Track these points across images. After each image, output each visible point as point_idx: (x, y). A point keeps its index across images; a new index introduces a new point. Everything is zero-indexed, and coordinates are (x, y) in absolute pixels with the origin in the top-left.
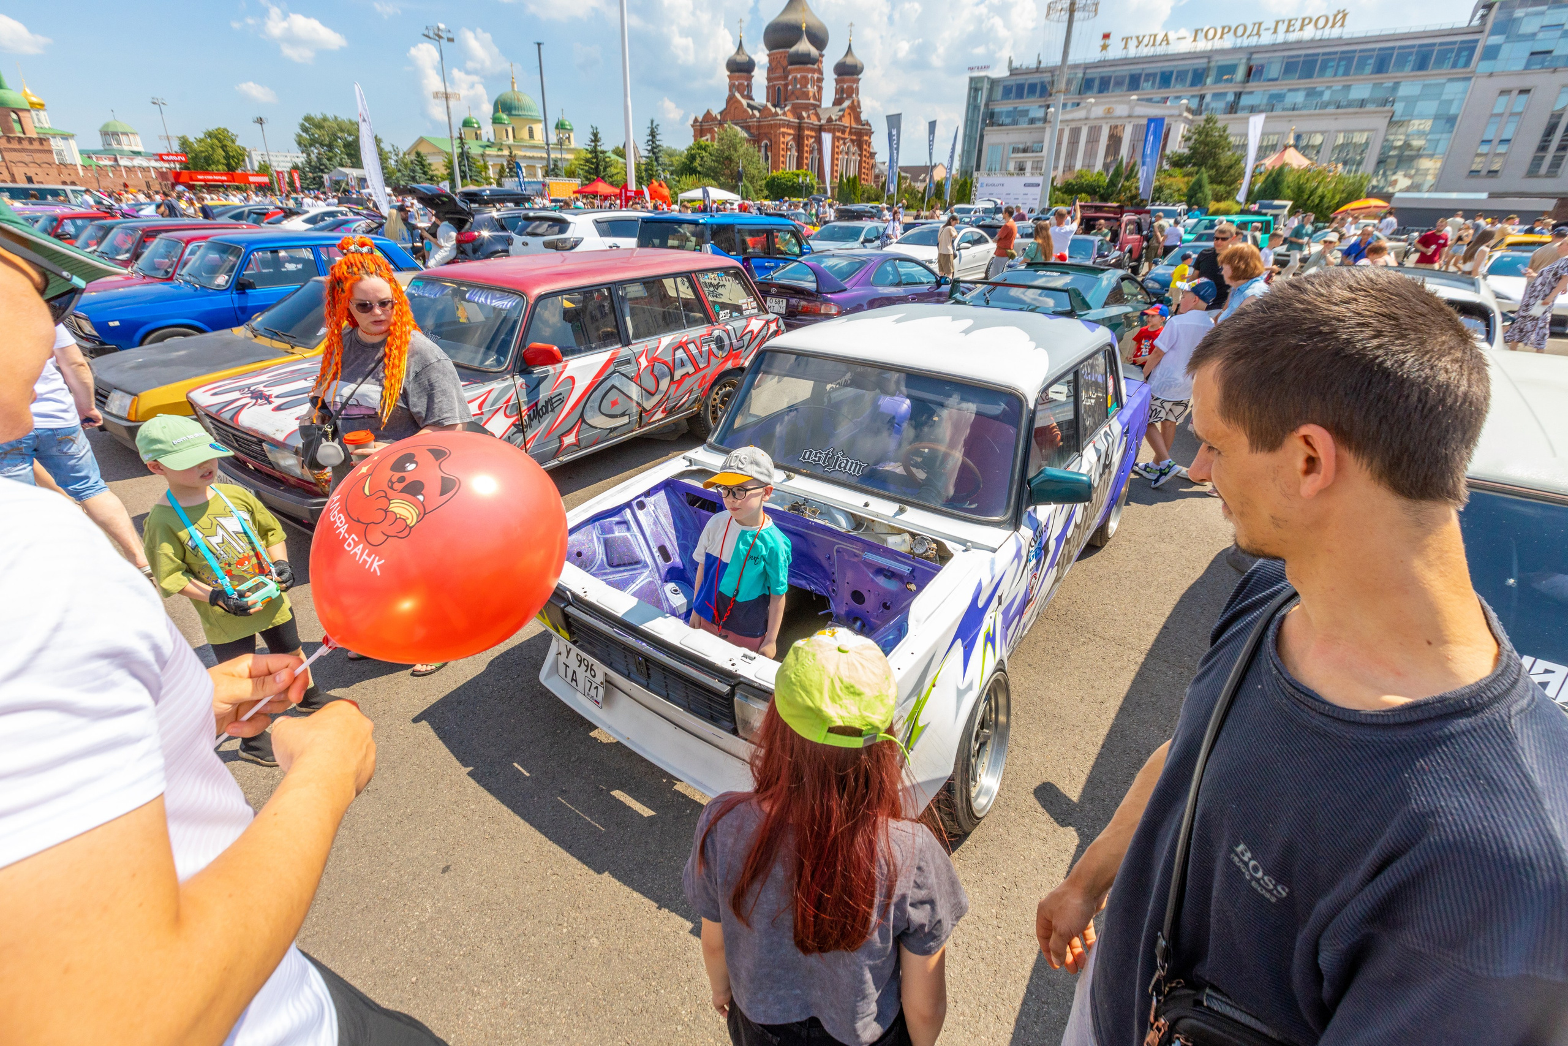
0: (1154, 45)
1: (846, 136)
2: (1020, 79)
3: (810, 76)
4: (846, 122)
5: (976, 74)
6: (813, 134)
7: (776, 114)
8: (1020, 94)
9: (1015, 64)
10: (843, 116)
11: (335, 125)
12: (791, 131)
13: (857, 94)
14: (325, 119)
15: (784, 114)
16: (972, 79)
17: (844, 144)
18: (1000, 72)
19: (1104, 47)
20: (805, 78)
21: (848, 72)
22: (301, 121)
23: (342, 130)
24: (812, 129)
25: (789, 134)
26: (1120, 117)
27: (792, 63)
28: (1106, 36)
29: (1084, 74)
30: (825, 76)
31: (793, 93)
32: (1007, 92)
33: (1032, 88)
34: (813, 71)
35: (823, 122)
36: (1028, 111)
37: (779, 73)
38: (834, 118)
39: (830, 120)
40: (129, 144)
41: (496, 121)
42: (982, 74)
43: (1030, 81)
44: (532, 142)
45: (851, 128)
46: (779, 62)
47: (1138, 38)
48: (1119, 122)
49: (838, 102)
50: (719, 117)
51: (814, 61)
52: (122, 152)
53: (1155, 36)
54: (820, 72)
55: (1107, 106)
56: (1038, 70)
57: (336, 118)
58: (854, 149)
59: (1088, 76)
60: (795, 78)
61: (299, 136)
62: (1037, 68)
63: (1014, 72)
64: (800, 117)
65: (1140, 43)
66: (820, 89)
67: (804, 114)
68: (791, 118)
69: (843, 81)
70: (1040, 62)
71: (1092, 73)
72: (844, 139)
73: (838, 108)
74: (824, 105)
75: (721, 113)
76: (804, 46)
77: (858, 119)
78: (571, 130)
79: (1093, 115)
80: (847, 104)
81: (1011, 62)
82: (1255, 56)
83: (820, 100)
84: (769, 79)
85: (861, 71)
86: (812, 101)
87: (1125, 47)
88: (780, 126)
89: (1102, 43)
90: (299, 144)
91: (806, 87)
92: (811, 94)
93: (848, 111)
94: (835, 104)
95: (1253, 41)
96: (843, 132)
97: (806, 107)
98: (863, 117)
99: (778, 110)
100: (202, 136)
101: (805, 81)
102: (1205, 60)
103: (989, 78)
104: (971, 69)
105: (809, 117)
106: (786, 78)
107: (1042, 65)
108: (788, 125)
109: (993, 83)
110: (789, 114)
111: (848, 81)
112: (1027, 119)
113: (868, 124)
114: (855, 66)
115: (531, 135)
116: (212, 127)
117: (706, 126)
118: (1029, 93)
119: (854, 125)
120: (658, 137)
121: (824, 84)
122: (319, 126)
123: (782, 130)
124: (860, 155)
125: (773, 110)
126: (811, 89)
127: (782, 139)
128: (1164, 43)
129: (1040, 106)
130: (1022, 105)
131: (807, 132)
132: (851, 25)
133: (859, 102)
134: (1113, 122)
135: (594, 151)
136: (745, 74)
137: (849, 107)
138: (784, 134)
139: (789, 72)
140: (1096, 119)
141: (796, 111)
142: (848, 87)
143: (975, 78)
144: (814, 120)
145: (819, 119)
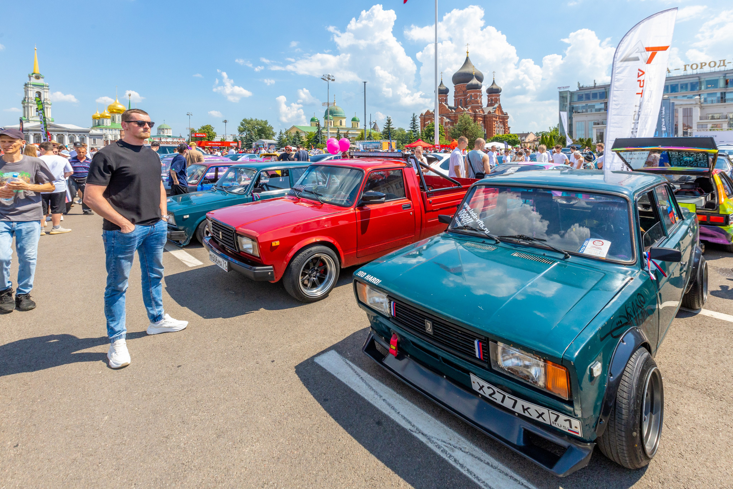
1: (497, 120)
2: (586, 92)
3: (478, 94)
4: (497, 114)
5: (562, 90)
6: (481, 119)
7: (464, 111)
8: (588, 98)
9: (581, 85)
10: (495, 111)
11: (255, 122)
14: (251, 120)
15: (468, 110)
16: (560, 93)
17: (497, 123)
18: (574, 88)
21: (494, 92)
22: (241, 121)
23: (258, 124)
24: (481, 117)
27: (468, 89)
30: (483, 94)
31: (470, 101)
35: (486, 114)
36: (594, 106)
37: (461, 93)
38: (492, 112)
39: (488, 112)
40: (167, 133)
41: (326, 118)
42: (565, 90)
43: (592, 92)
44: (341, 127)
46: (460, 89)
49: (491, 105)
51: (480, 88)
52: (163, 136)
54: (481, 92)
56: (595, 87)
57: (256, 119)
58: (502, 125)
60: (471, 95)
61: (239, 127)
62: (595, 86)
63: (581, 88)
64: (475, 112)
67: (477, 110)
68: (471, 112)
69: (492, 96)
70: (595, 84)
72: (497, 121)
73: (491, 107)
74: (484, 106)
76: (475, 81)
77: (502, 112)
78: (359, 121)
80: (496, 105)
81: (579, 84)
82: (727, 75)
84: (455, 97)
85: (500, 92)
90: (239, 130)
91: (477, 98)
93: (497, 109)
94: (489, 105)
95: (722, 68)
96: (496, 118)
97: (478, 107)
98: (504, 111)
99: (466, 109)
100: (200, 128)
102: (697, 78)
103: (569, 92)
104: (560, 88)
105: (479, 112)
106: (466, 95)
107: (597, 85)
109: (572, 94)
111: (494, 96)
113: (506, 114)
114: (498, 89)
115: (341, 124)
116: (204, 125)
117: (427, 117)
118: (593, 97)
119: (500, 115)
121: (483, 98)
122: (249, 123)
124: (504, 128)
125: (463, 109)
126: (479, 100)
129: (601, 103)
130: (590, 103)
131: (479, 118)
132: (494, 72)
133: (501, 104)
135: (388, 128)
136: (444, 95)
137: (498, 107)
139: (468, 93)
141: (473, 109)
142: (495, 98)
143: (562, 92)
144: (481, 113)
145: (484, 113)
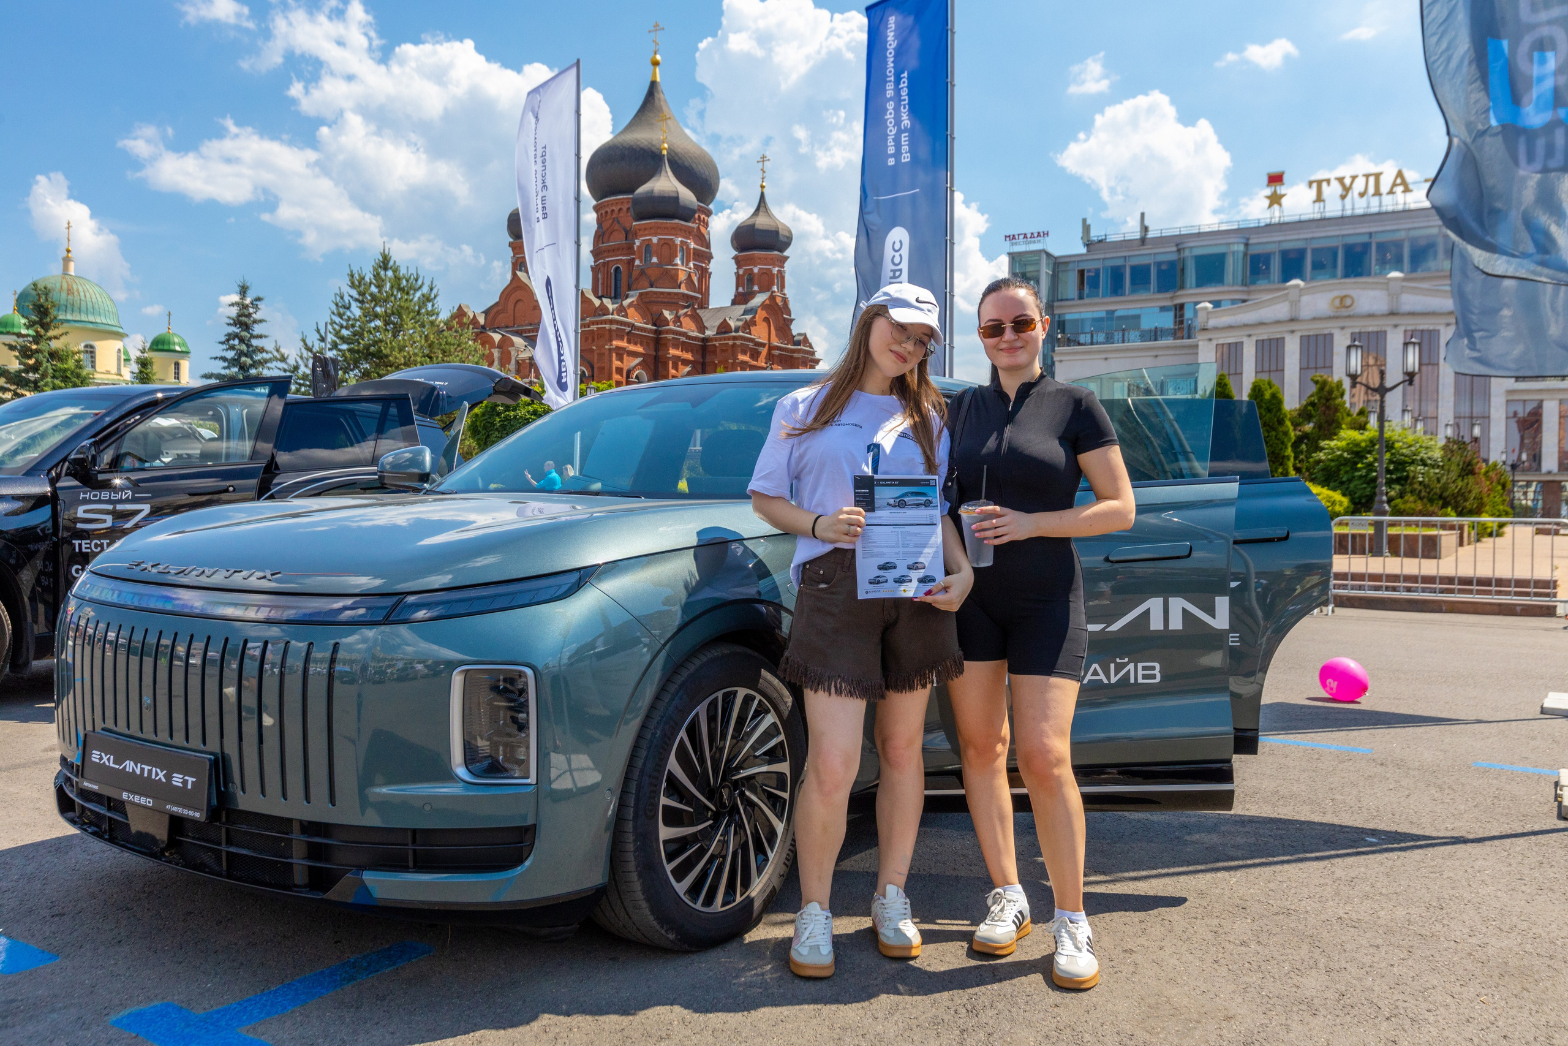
0: (1377, 193)
1: (761, 359)
2: (1114, 258)
3: (678, 240)
4: (760, 333)
5: (1022, 246)
6: (688, 356)
7: (604, 310)
8: (1116, 288)
9: (1095, 234)
10: (753, 322)
12: (639, 349)
13: (782, 286)
15: (621, 310)
16: (1015, 257)
19: (1275, 199)
20: (668, 245)
21: (761, 244)
24: (685, 347)
25: (634, 354)
26: (1371, 316)
27: (640, 217)
28: (1276, 179)
29: (1247, 245)
30: (714, 250)
31: (642, 273)
32: (1087, 281)
33: (1140, 276)
34: (688, 233)
35: (708, 333)
36: (1137, 317)
37: (617, 239)
38: (733, 324)
39: (724, 328)
42: (1033, 247)
43: (1135, 262)
45: (771, 348)
46: (616, 220)
47: (1341, 180)
48: (1372, 326)
49: (740, 299)
50: (481, 320)
51: (686, 214)
53: (1377, 176)
54: (702, 239)
55: (1336, 293)
59: (1253, 250)
60: (648, 245)
62: (1143, 241)
63: (1095, 246)
64: (658, 321)
65: (1347, 190)
66: (704, 274)
67: (667, 314)
68: (635, 318)
69: (752, 261)
70: (1145, 229)
71: (1261, 244)
73: (741, 308)
74: (713, 304)
75: (486, 312)
76: (664, 183)
77: (784, 331)
78: (185, 353)
79: (1305, 313)
80: (759, 299)
81: (1086, 228)
83: (706, 294)
85: (786, 243)
86: (683, 290)
87: (1319, 199)
88: (611, 335)
89: (1268, 191)
91: (671, 262)
92: (682, 277)
94: (734, 302)
96: (754, 352)
97: (673, 302)
98: (795, 329)
99: (607, 302)
101: (668, 251)
103: (1048, 255)
104: (1011, 238)
105: (677, 319)
106: (629, 248)
107: (1151, 235)
108: (632, 335)
109: (1059, 265)
110: (631, 311)
111: (763, 260)
112: (1137, 333)
113: (806, 340)
114: (776, 233)
118: (1134, 282)
119: (776, 342)
120: (257, 329)
121: (712, 267)
123: (615, 343)
125: (597, 302)
126: (683, 268)
127: (616, 363)
128: (1399, 189)
129: (1163, 309)
130: (1123, 307)
131: (673, 352)
133: (785, 301)
134: (1358, 326)
137: (763, 306)
138: (620, 353)
139: (636, 236)
140: (1314, 319)
141: (649, 306)
142: (763, 273)
143: (1020, 254)
144: (689, 327)
145: (702, 328)
